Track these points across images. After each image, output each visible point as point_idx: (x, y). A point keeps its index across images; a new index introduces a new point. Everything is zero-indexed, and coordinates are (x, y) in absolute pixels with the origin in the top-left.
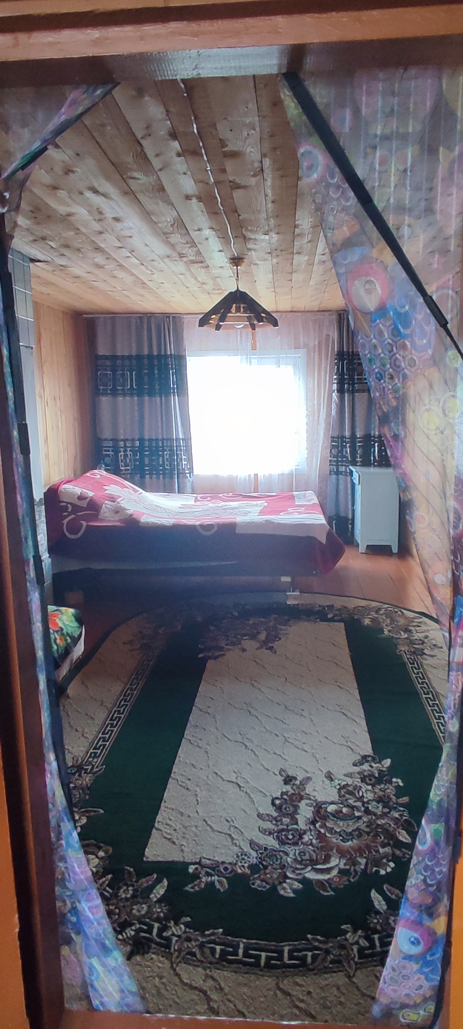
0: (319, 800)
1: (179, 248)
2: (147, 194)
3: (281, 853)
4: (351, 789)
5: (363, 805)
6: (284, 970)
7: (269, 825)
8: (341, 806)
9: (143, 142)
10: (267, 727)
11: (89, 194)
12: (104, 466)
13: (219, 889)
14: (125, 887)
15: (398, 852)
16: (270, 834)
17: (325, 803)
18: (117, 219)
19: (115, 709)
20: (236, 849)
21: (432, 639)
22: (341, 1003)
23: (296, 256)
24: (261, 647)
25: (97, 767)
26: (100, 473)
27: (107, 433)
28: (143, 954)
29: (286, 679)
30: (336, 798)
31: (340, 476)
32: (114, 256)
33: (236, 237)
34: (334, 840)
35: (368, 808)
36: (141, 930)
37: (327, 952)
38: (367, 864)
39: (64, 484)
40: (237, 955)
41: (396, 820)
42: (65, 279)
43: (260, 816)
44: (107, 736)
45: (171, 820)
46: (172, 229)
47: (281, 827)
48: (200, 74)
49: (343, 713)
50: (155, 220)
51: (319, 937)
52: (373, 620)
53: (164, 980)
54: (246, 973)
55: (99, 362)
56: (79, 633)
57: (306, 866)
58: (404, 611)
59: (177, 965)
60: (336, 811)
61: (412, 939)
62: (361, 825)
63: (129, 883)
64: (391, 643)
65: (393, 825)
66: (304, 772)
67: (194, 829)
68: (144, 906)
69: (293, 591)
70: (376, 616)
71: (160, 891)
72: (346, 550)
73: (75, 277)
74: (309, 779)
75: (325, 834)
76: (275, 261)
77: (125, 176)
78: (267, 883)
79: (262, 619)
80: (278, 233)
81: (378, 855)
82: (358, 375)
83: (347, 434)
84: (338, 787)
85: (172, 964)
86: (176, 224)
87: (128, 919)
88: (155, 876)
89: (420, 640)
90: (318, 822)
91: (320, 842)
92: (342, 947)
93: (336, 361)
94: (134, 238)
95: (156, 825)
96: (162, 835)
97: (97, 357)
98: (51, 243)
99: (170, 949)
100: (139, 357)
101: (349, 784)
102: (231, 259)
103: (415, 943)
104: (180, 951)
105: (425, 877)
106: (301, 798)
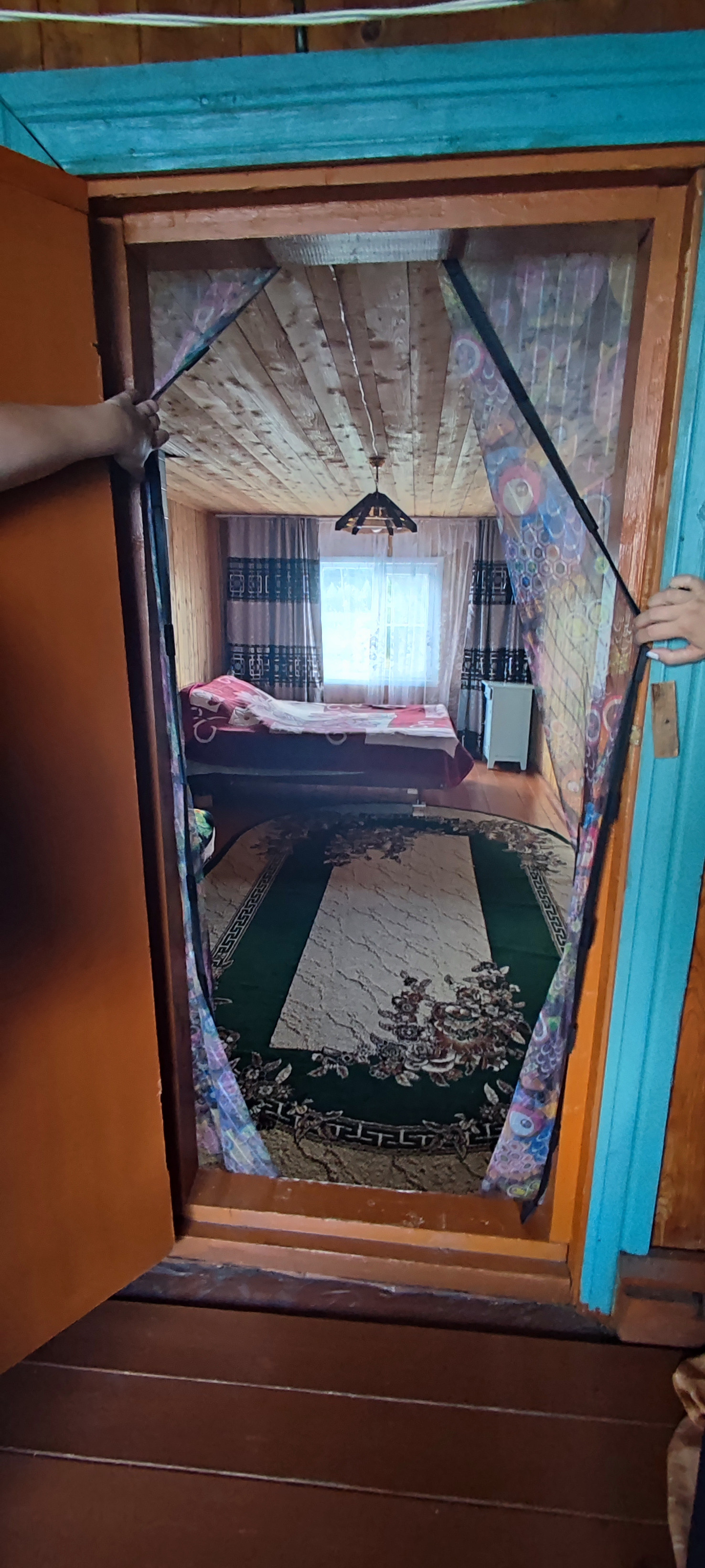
0: (438, 1001)
1: (318, 446)
2: (288, 386)
3: (400, 1047)
4: (469, 992)
5: (480, 1008)
6: (399, 1149)
7: (389, 1022)
8: (459, 1007)
9: (286, 330)
10: (390, 931)
11: (229, 386)
12: (234, 672)
13: (340, 1077)
14: (252, 1070)
15: (511, 1052)
16: (390, 1029)
17: (444, 1004)
18: (256, 413)
19: (243, 908)
20: (357, 1041)
21: (556, 856)
22: (452, 1181)
23: (439, 458)
24: (386, 856)
25: (226, 961)
26: (229, 679)
27: (238, 639)
28: (268, 1129)
29: (410, 888)
30: (454, 1000)
31: (472, 691)
32: (251, 452)
33: (378, 435)
34: (451, 1038)
35: (485, 1010)
36: (266, 1108)
37: (441, 1137)
38: (481, 1061)
39: (196, 688)
40: (356, 1134)
41: (512, 1024)
42: (198, 476)
43: (380, 1012)
44: (236, 933)
45: (295, 1012)
46: (312, 425)
47: (400, 1024)
48: (357, 260)
49: (465, 922)
50: (296, 415)
51: (433, 1123)
52: (499, 835)
53: (288, 1152)
54: (364, 1150)
55: (232, 565)
56: (209, 834)
57: (423, 1060)
58: (530, 828)
59: (300, 1140)
60: (453, 1012)
61: (524, 1122)
62: (478, 1025)
63: (256, 1066)
64: (516, 857)
65: (508, 1027)
66: (425, 976)
67: (317, 1021)
68: (269, 1087)
69: (420, 803)
70: (501, 831)
71: (285, 1074)
72: (475, 765)
73: (208, 474)
74: (429, 981)
75: (442, 1032)
76: (417, 461)
77: (266, 367)
78: (386, 1073)
79: (389, 830)
80: (421, 432)
81: (492, 1054)
82: (496, 585)
83: (482, 647)
84: (457, 990)
85: (295, 1138)
86: (316, 420)
87: (255, 1098)
88: (280, 1061)
89: (544, 856)
90: (436, 1021)
91: (438, 1039)
92: (455, 1133)
93: (474, 571)
94: (273, 434)
95: (282, 1016)
96: (287, 1025)
97: (231, 560)
98: (188, 438)
99: (293, 1126)
100: (272, 561)
101: (468, 987)
102: (371, 458)
103: (527, 1125)
104: (302, 1127)
105: (540, 1066)
106: (421, 999)
